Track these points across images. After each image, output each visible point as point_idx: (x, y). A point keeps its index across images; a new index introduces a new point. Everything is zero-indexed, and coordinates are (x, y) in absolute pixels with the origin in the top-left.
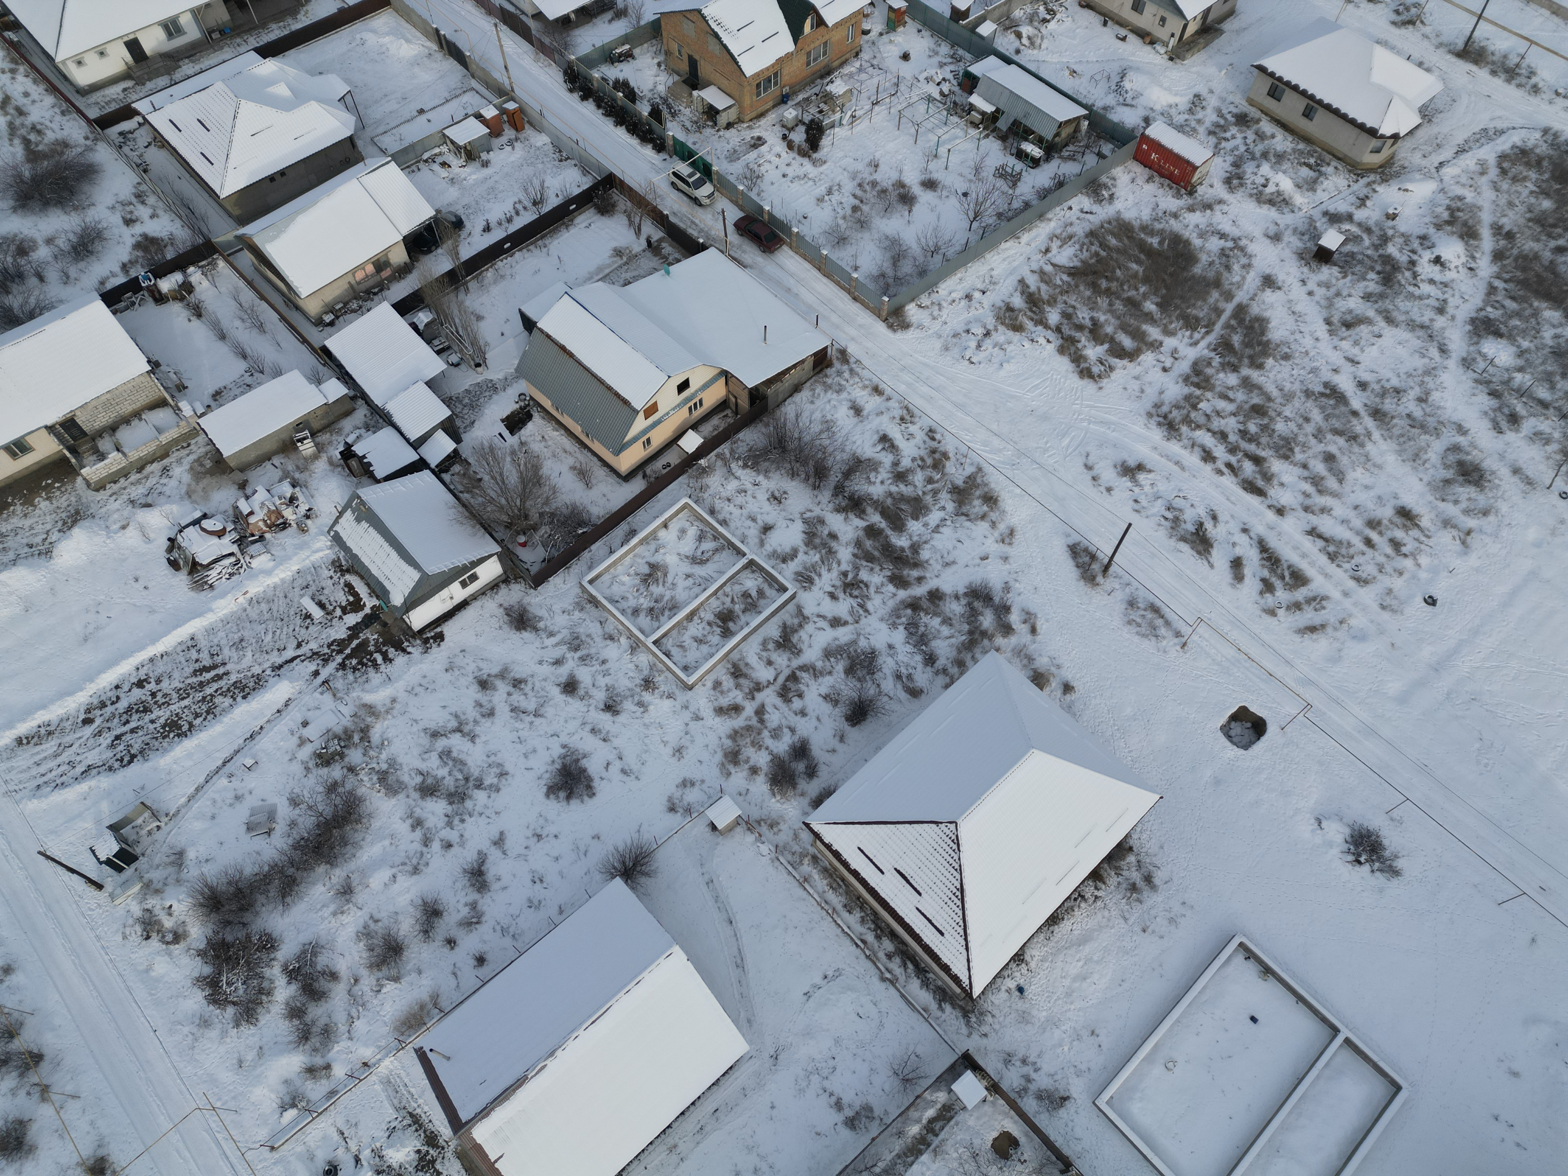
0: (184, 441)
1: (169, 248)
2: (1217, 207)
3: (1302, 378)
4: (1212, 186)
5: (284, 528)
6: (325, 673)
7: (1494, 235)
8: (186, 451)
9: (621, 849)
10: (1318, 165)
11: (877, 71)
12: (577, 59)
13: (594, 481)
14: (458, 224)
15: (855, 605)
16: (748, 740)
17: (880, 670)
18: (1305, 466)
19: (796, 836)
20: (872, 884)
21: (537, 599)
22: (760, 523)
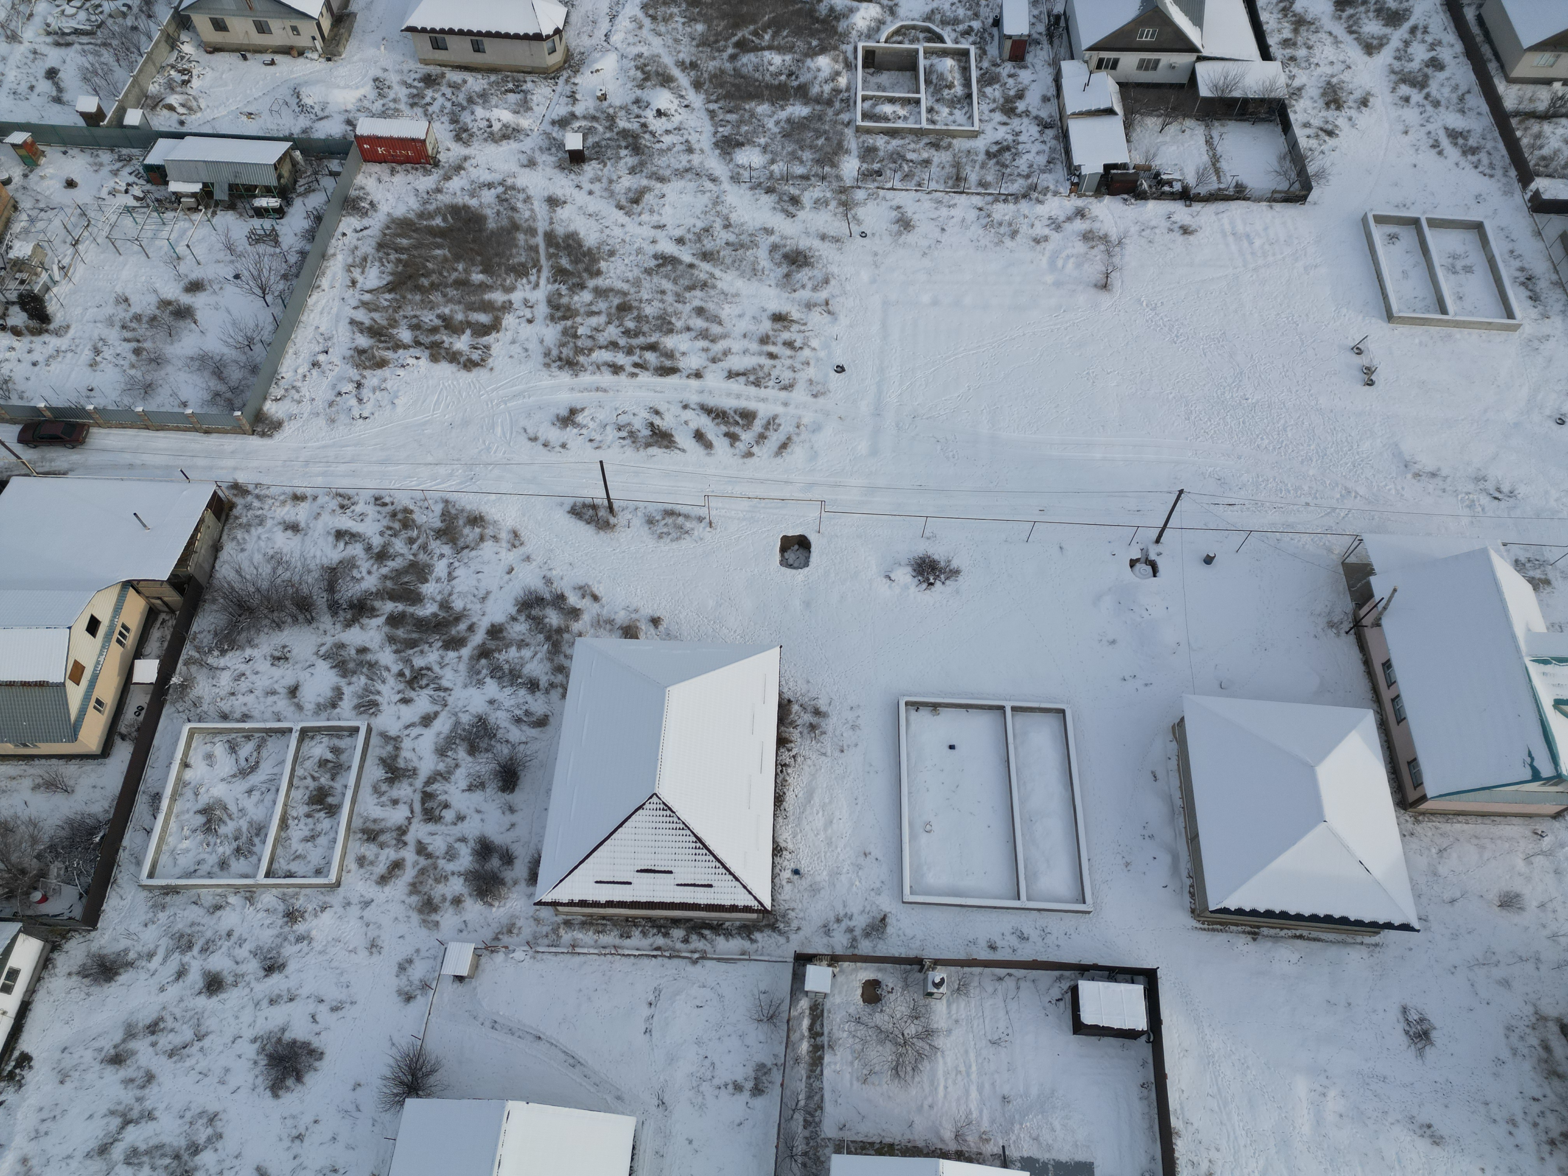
2: (467, 165)
3: (635, 263)
4: (448, 150)
7: (683, 71)
9: (389, 1075)
10: (517, 86)
11: (51, 214)
15: (432, 693)
16: (430, 881)
17: (498, 728)
18: (688, 329)
19: (537, 920)
20: (629, 899)
21: (106, 937)
22: (283, 691)
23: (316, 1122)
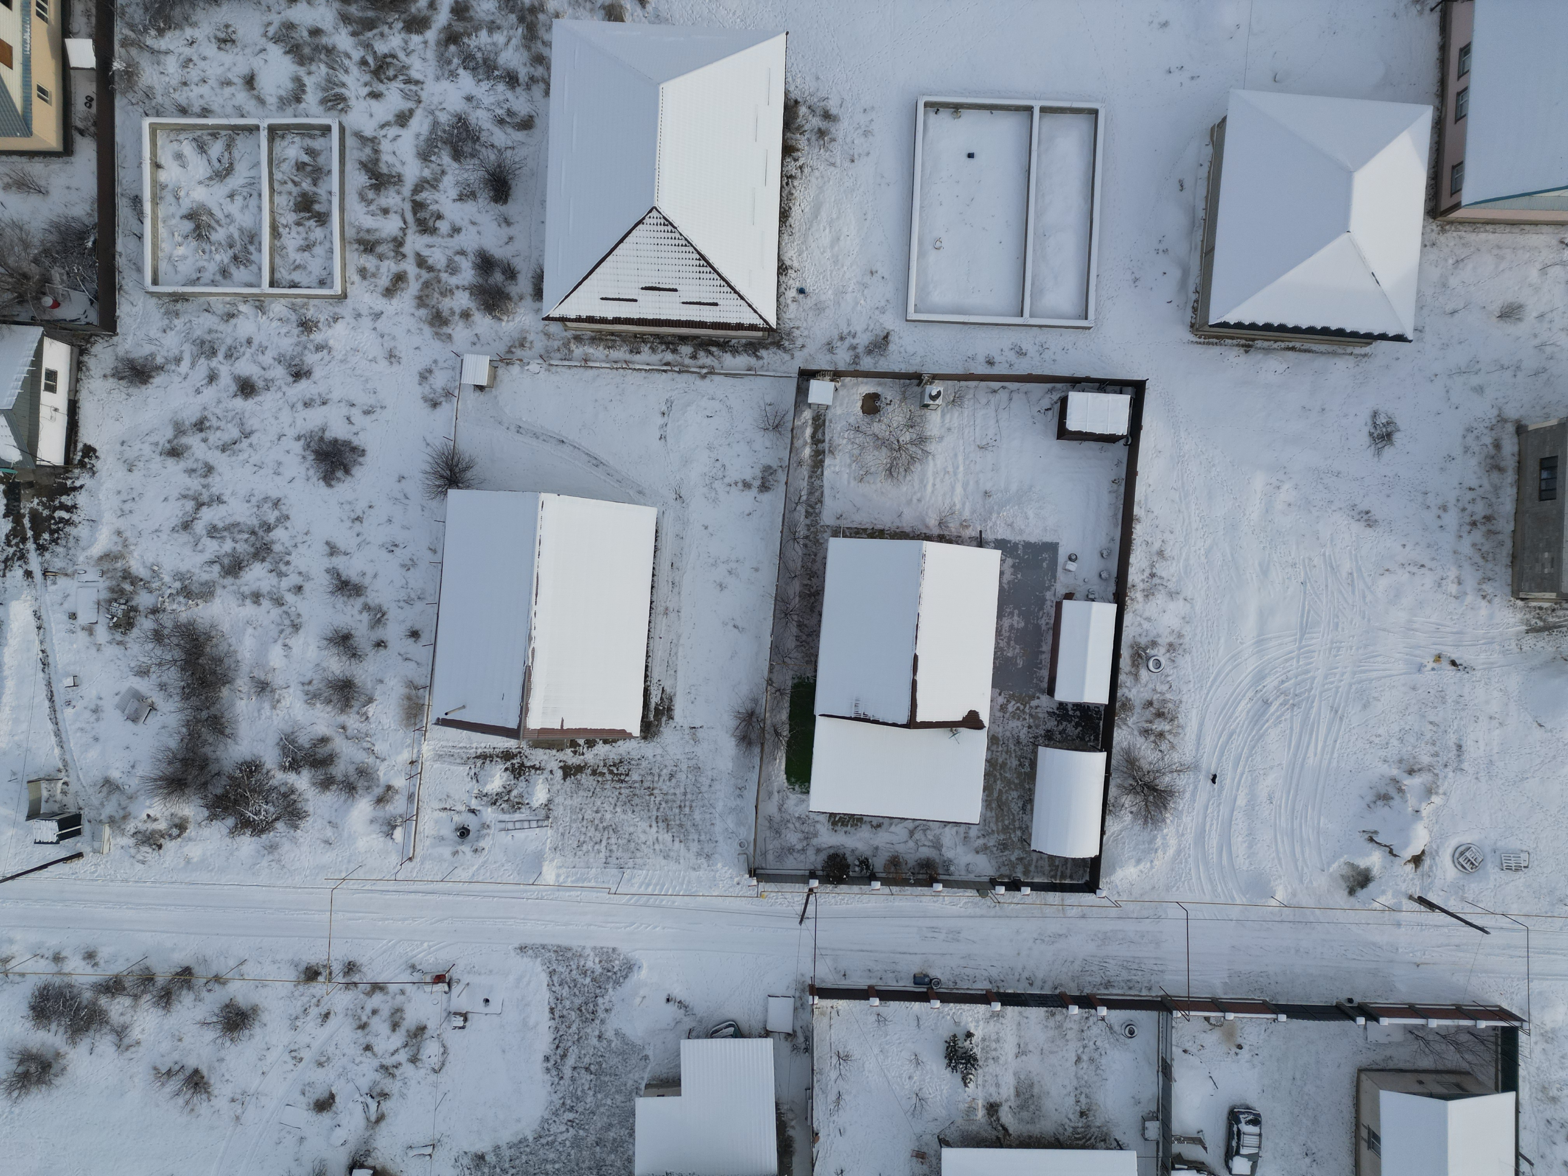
6: (35, 567)
9: (428, 469)
13: (42, 182)
15: (402, 86)
16: (436, 295)
17: (481, 130)
19: (548, 335)
20: (636, 316)
21: (129, 341)
22: (239, 81)
23: (370, 507)
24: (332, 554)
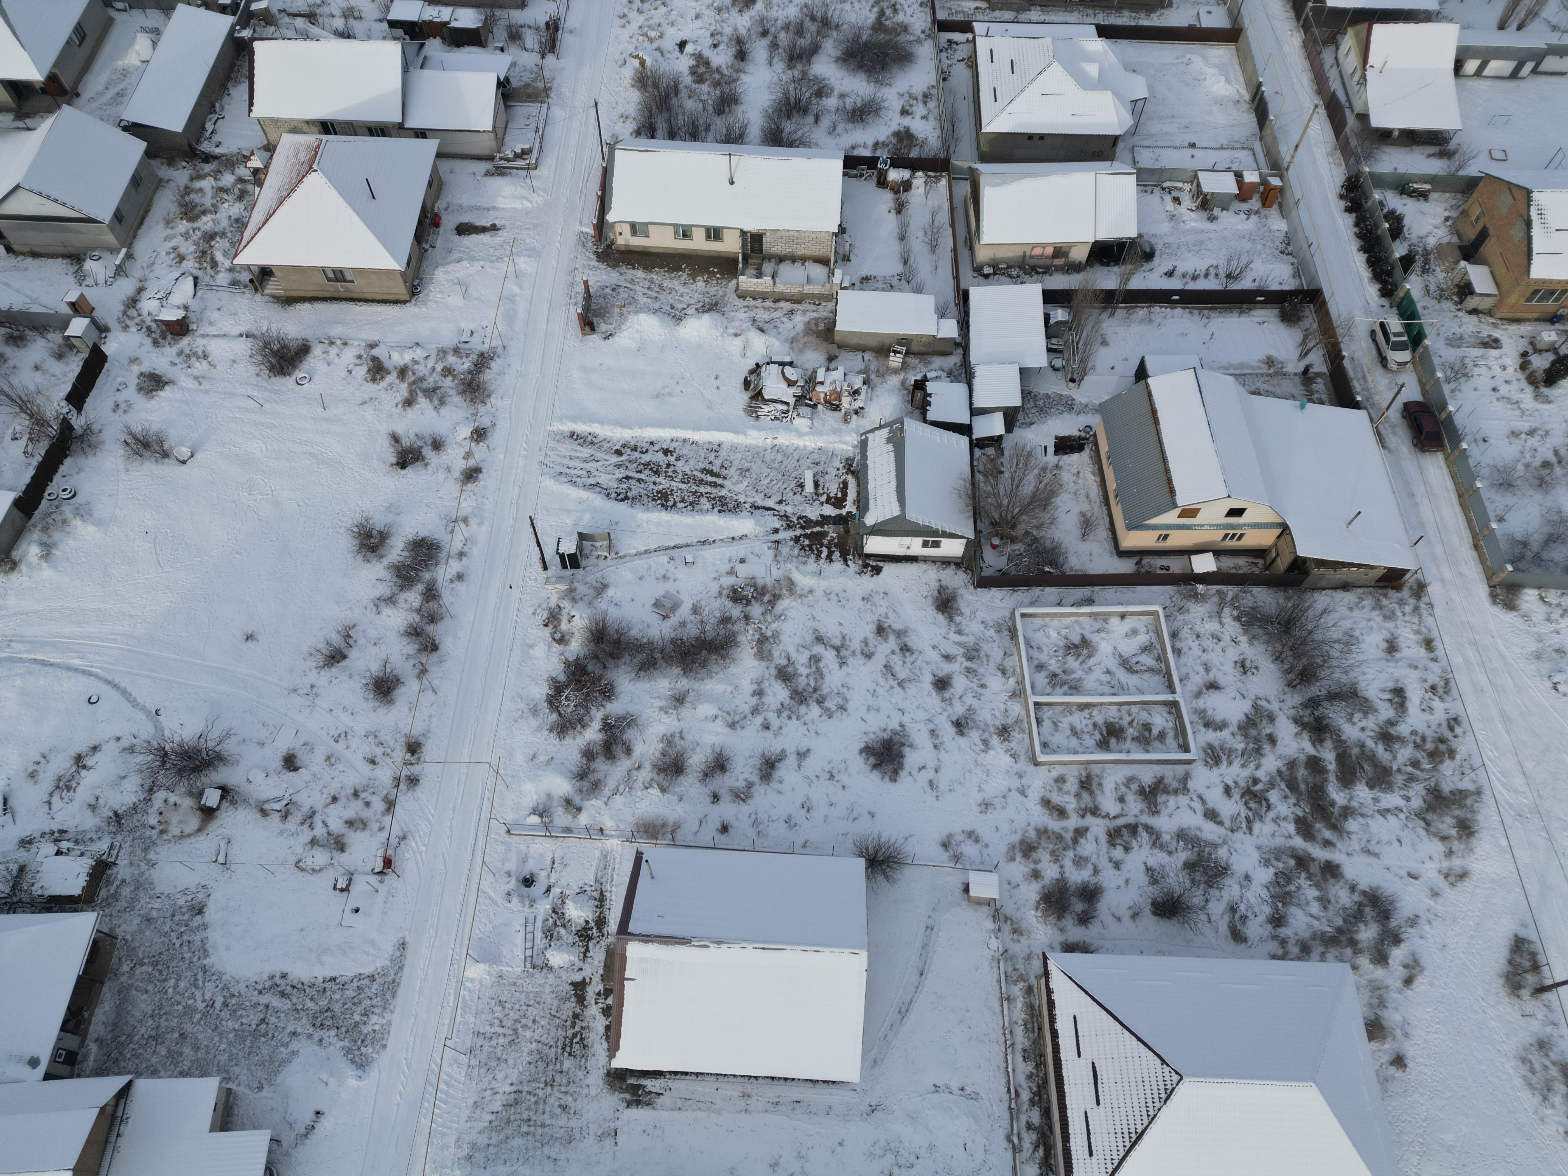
0: (818, 299)
1: (917, 148)
5: (835, 410)
6: (782, 535)
8: (814, 308)
9: (883, 840)
12: (1370, 173)
13: (1091, 537)
14: (1149, 256)
15: (1243, 815)
16: (1051, 846)
17: (1220, 889)
19: (1028, 958)
20: (1063, 1056)
21: (971, 597)
22: (1211, 676)
23: (844, 787)
24: (798, 754)
